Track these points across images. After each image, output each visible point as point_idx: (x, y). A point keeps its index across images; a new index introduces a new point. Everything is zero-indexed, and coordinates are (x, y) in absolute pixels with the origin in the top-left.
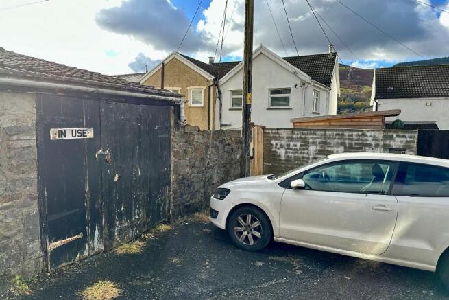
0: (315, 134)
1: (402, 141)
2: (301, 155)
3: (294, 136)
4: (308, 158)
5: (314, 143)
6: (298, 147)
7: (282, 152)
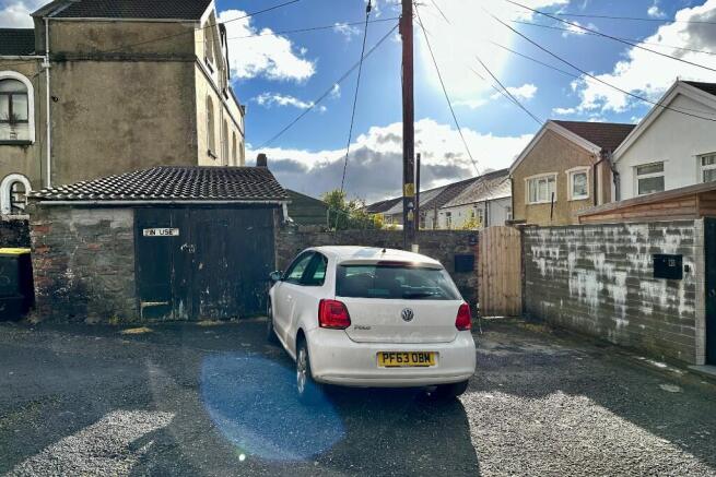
0: (573, 233)
1: (675, 241)
2: (560, 269)
3: (553, 238)
4: (568, 272)
5: (573, 249)
6: (557, 256)
7: (542, 263)
